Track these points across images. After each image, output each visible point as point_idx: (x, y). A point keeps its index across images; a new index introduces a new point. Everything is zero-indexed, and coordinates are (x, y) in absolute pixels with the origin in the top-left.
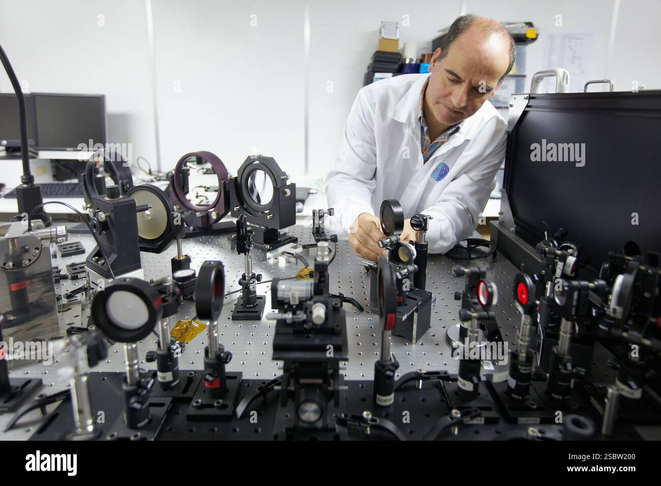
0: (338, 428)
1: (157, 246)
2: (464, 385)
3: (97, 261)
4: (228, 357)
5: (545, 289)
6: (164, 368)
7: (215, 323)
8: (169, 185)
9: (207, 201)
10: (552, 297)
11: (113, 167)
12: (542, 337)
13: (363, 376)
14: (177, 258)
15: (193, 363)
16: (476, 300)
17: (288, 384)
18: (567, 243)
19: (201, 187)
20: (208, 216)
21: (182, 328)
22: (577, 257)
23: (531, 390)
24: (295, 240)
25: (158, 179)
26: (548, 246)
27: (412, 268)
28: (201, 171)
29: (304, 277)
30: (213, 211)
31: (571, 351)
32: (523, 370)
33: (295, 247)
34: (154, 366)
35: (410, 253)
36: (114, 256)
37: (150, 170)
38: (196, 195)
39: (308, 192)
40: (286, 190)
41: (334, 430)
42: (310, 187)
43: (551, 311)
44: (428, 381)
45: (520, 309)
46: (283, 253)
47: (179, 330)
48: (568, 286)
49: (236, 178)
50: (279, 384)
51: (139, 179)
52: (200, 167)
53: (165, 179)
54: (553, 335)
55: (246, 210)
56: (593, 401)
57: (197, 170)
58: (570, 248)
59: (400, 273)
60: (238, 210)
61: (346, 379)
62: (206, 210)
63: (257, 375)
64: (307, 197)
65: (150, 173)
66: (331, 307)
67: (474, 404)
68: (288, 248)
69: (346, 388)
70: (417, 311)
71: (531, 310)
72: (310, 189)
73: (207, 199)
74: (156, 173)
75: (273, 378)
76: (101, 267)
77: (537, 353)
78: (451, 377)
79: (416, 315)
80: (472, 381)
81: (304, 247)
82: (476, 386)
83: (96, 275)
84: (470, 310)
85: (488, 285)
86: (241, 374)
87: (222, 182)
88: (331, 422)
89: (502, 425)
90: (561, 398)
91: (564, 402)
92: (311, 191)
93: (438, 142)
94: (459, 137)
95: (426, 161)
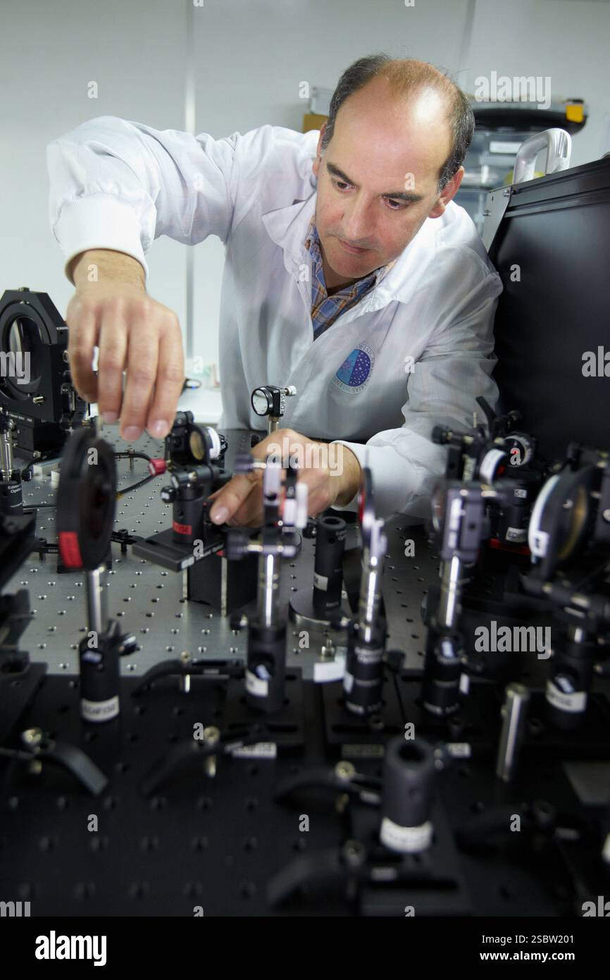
18: (514, 434)
32: (364, 656)
35: (204, 444)
79: (224, 564)
91: (445, 718)
92: (189, 384)
93: (339, 300)
94: (382, 296)
95: (317, 333)
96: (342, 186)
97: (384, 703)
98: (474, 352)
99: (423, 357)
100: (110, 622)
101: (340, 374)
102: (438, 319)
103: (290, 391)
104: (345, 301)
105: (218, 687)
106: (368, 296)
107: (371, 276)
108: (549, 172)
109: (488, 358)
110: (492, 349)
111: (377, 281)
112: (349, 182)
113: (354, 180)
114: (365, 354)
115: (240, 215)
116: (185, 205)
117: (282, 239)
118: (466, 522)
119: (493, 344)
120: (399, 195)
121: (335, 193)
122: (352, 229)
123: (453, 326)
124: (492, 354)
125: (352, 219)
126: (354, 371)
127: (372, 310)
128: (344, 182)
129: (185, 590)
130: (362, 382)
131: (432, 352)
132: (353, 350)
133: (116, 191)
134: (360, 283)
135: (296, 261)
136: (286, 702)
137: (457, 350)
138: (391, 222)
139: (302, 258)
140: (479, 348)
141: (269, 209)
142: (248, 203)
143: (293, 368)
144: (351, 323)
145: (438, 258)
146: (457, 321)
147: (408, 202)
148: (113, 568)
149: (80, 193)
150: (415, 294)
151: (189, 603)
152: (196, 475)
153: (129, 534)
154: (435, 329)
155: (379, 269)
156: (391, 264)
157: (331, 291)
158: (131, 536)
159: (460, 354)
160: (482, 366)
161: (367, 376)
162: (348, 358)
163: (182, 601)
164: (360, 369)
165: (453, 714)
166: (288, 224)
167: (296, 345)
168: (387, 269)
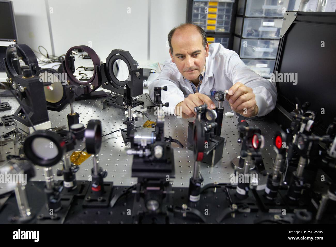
0: (168, 213)
1: (58, 107)
2: (240, 191)
3: (21, 116)
4: (105, 174)
5: (292, 138)
6: (67, 179)
7: (97, 155)
8: (61, 65)
9: (86, 77)
10: (296, 144)
11: (23, 53)
12: (287, 165)
13: (182, 184)
14: (70, 115)
15: (84, 176)
16: (251, 145)
17: (140, 190)
18: (309, 111)
19: (82, 67)
20: (88, 88)
21: (76, 156)
22: (314, 120)
23: (278, 195)
24: (142, 103)
25: (53, 61)
26: (298, 113)
27: (214, 124)
28: (81, 56)
29: (148, 127)
30: (91, 84)
31: (304, 174)
32: (274, 184)
33: (142, 108)
34: (62, 178)
35: (213, 115)
36: (31, 114)
37: (48, 55)
38: (79, 73)
39: (150, 72)
40: (137, 73)
41: (166, 214)
42: (152, 69)
43: (294, 151)
44: (219, 189)
45: (277, 151)
46: (135, 111)
47: (74, 157)
48: (307, 139)
49: (105, 64)
50: (135, 189)
51: (41, 61)
52: (80, 54)
53: (57, 61)
54: (294, 165)
55: (112, 84)
56: (313, 201)
57: (79, 56)
58: (310, 114)
59: (207, 128)
60: (107, 85)
61: (173, 186)
62: (86, 84)
63: (122, 183)
64: (149, 75)
65: (48, 57)
66: (165, 148)
67: (245, 202)
68: (138, 108)
69: (173, 192)
70: (215, 149)
71: (283, 152)
72: (151, 70)
73: (86, 76)
74: (51, 57)
75: (131, 185)
76: (24, 120)
77: (283, 174)
78: (233, 187)
79: (214, 151)
80: (245, 189)
81: (148, 108)
82: (247, 192)
83: (21, 124)
84: (247, 151)
85: (259, 137)
86: (112, 183)
87: (96, 66)
88: (165, 210)
89: (259, 213)
90: (294, 199)
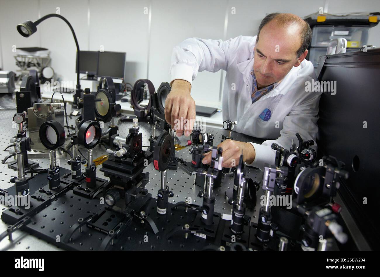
1: (104, 119)
4: (94, 168)
6: (73, 168)
14: (111, 126)
20: (144, 112)
32: (237, 215)
35: (202, 138)
42: (218, 108)
49: (156, 94)
91: (263, 243)
92: (218, 110)
93: (261, 92)
94: (276, 92)
95: (253, 102)
96: (261, 56)
97: (244, 232)
98: (309, 115)
99: (290, 114)
100: (167, 186)
101: (260, 116)
102: (295, 101)
103: (235, 123)
104: (263, 92)
105: (195, 213)
106: (272, 91)
107: (272, 85)
108: (337, 53)
109: (316, 117)
110: (317, 114)
111: (274, 87)
112: (263, 55)
113: (265, 55)
114: (270, 110)
115: (230, 64)
116: (211, 62)
117: (243, 71)
118: (270, 179)
119: (318, 112)
120: (281, 60)
121: (259, 58)
122: (264, 70)
123: (301, 105)
124: (317, 115)
125: (264, 67)
126: (266, 115)
127: (271, 97)
128: (262, 55)
129: (195, 181)
130: (268, 120)
131: (293, 113)
132: (265, 109)
133: (187, 62)
134: (268, 87)
135: (247, 78)
136: (213, 223)
137: (302, 113)
138: (278, 69)
139: (249, 78)
140: (311, 113)
141: (239, 62)
142: (233, 60)
143: (245, 112)
144: (264, 100)
145: (297, 80)
146: (303, 103)
147: (284, 62)
148: (177, 170)
149: (177, 62)
150: (288, 92)
151: (196, 186)
152: (199, 147)
153: (183, 160)
154: (294, 105)
155: (275, 83)
156: (280, 82)
157: (259, 89)
158: (184, 161)
159: (303, 115)
160: (312, 120)
161: (270, 118)
162: (263, 111)
163: (194, 184)
164: (268, 115)
165: (265, 242)
166: (246, 66)
167: (246, 105)
168: (278, 83)
